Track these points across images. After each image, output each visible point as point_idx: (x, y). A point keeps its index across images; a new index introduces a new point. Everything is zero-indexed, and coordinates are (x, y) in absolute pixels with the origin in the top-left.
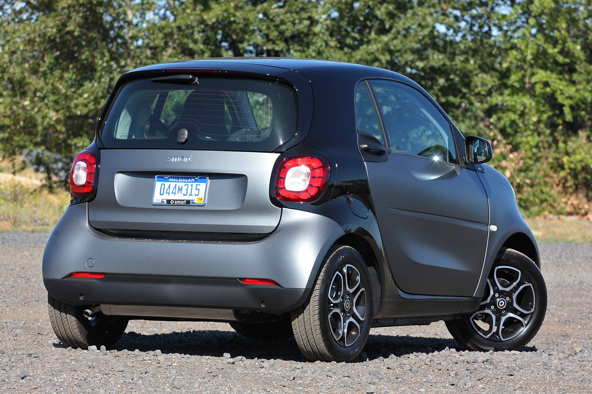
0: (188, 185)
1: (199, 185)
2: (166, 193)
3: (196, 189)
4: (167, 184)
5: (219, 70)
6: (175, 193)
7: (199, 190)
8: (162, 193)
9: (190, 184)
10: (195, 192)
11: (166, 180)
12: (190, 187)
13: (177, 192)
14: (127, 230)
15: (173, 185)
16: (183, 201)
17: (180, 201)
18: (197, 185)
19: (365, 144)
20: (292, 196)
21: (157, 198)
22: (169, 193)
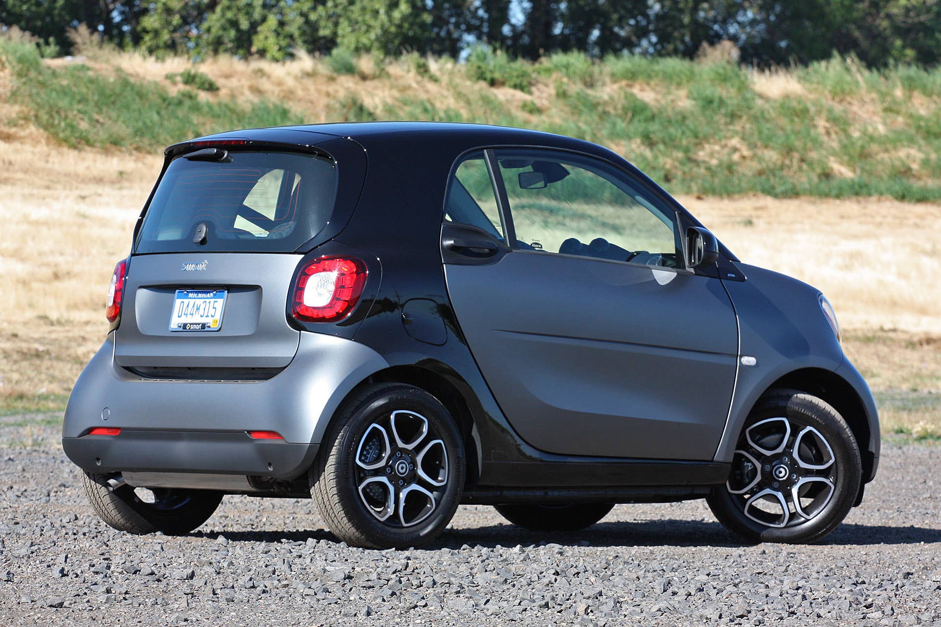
0: (205, 302)
1: (216, 302)
2: (184, 314)
3: (214, 308)
4: (186, 301)
5: (244, 141)
6: (193, 314)
7: (215, 308)
8: (180, 315)
9: (208, 301)
10: (212, 312)
11: (186, 297)
12: (208, 304)
13: (194, 313)
14: (155, 368)
15: (192, 301)
16: (199, 324)
17: (196, 324)
18: (215, 302)
19: (450, 239)
20: (315, 314)
21: (175, 322)
22: (187, 314)
